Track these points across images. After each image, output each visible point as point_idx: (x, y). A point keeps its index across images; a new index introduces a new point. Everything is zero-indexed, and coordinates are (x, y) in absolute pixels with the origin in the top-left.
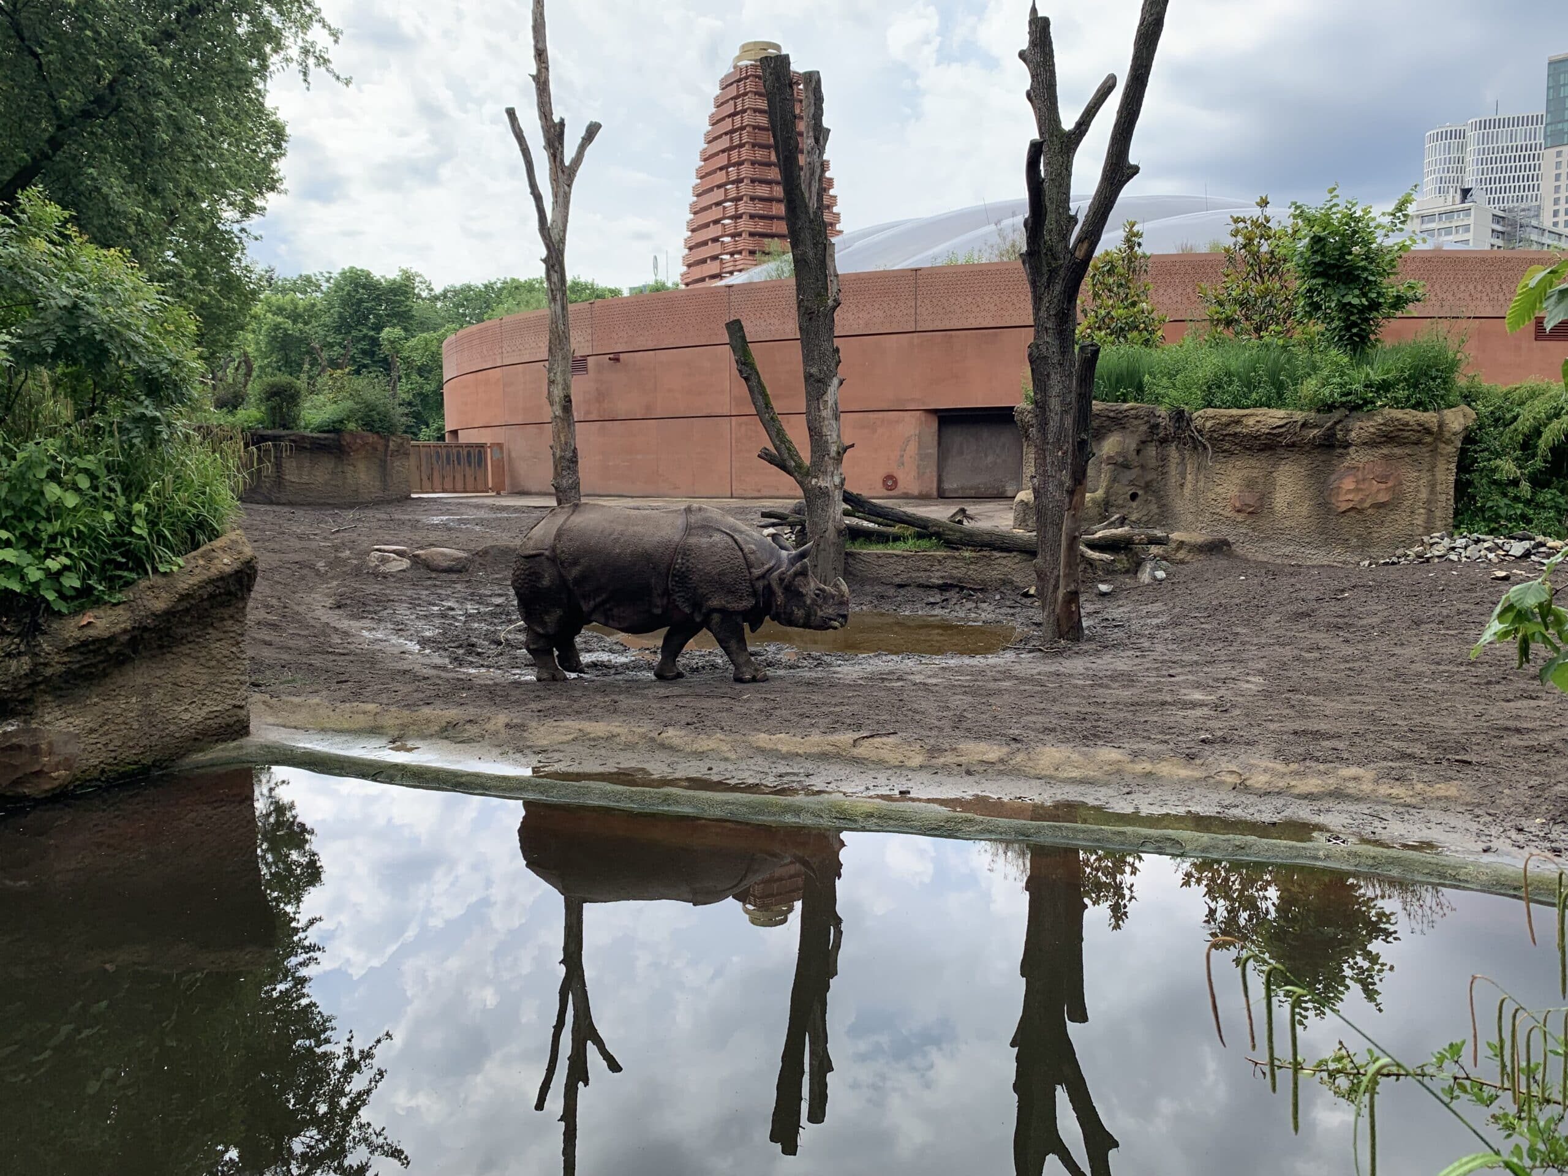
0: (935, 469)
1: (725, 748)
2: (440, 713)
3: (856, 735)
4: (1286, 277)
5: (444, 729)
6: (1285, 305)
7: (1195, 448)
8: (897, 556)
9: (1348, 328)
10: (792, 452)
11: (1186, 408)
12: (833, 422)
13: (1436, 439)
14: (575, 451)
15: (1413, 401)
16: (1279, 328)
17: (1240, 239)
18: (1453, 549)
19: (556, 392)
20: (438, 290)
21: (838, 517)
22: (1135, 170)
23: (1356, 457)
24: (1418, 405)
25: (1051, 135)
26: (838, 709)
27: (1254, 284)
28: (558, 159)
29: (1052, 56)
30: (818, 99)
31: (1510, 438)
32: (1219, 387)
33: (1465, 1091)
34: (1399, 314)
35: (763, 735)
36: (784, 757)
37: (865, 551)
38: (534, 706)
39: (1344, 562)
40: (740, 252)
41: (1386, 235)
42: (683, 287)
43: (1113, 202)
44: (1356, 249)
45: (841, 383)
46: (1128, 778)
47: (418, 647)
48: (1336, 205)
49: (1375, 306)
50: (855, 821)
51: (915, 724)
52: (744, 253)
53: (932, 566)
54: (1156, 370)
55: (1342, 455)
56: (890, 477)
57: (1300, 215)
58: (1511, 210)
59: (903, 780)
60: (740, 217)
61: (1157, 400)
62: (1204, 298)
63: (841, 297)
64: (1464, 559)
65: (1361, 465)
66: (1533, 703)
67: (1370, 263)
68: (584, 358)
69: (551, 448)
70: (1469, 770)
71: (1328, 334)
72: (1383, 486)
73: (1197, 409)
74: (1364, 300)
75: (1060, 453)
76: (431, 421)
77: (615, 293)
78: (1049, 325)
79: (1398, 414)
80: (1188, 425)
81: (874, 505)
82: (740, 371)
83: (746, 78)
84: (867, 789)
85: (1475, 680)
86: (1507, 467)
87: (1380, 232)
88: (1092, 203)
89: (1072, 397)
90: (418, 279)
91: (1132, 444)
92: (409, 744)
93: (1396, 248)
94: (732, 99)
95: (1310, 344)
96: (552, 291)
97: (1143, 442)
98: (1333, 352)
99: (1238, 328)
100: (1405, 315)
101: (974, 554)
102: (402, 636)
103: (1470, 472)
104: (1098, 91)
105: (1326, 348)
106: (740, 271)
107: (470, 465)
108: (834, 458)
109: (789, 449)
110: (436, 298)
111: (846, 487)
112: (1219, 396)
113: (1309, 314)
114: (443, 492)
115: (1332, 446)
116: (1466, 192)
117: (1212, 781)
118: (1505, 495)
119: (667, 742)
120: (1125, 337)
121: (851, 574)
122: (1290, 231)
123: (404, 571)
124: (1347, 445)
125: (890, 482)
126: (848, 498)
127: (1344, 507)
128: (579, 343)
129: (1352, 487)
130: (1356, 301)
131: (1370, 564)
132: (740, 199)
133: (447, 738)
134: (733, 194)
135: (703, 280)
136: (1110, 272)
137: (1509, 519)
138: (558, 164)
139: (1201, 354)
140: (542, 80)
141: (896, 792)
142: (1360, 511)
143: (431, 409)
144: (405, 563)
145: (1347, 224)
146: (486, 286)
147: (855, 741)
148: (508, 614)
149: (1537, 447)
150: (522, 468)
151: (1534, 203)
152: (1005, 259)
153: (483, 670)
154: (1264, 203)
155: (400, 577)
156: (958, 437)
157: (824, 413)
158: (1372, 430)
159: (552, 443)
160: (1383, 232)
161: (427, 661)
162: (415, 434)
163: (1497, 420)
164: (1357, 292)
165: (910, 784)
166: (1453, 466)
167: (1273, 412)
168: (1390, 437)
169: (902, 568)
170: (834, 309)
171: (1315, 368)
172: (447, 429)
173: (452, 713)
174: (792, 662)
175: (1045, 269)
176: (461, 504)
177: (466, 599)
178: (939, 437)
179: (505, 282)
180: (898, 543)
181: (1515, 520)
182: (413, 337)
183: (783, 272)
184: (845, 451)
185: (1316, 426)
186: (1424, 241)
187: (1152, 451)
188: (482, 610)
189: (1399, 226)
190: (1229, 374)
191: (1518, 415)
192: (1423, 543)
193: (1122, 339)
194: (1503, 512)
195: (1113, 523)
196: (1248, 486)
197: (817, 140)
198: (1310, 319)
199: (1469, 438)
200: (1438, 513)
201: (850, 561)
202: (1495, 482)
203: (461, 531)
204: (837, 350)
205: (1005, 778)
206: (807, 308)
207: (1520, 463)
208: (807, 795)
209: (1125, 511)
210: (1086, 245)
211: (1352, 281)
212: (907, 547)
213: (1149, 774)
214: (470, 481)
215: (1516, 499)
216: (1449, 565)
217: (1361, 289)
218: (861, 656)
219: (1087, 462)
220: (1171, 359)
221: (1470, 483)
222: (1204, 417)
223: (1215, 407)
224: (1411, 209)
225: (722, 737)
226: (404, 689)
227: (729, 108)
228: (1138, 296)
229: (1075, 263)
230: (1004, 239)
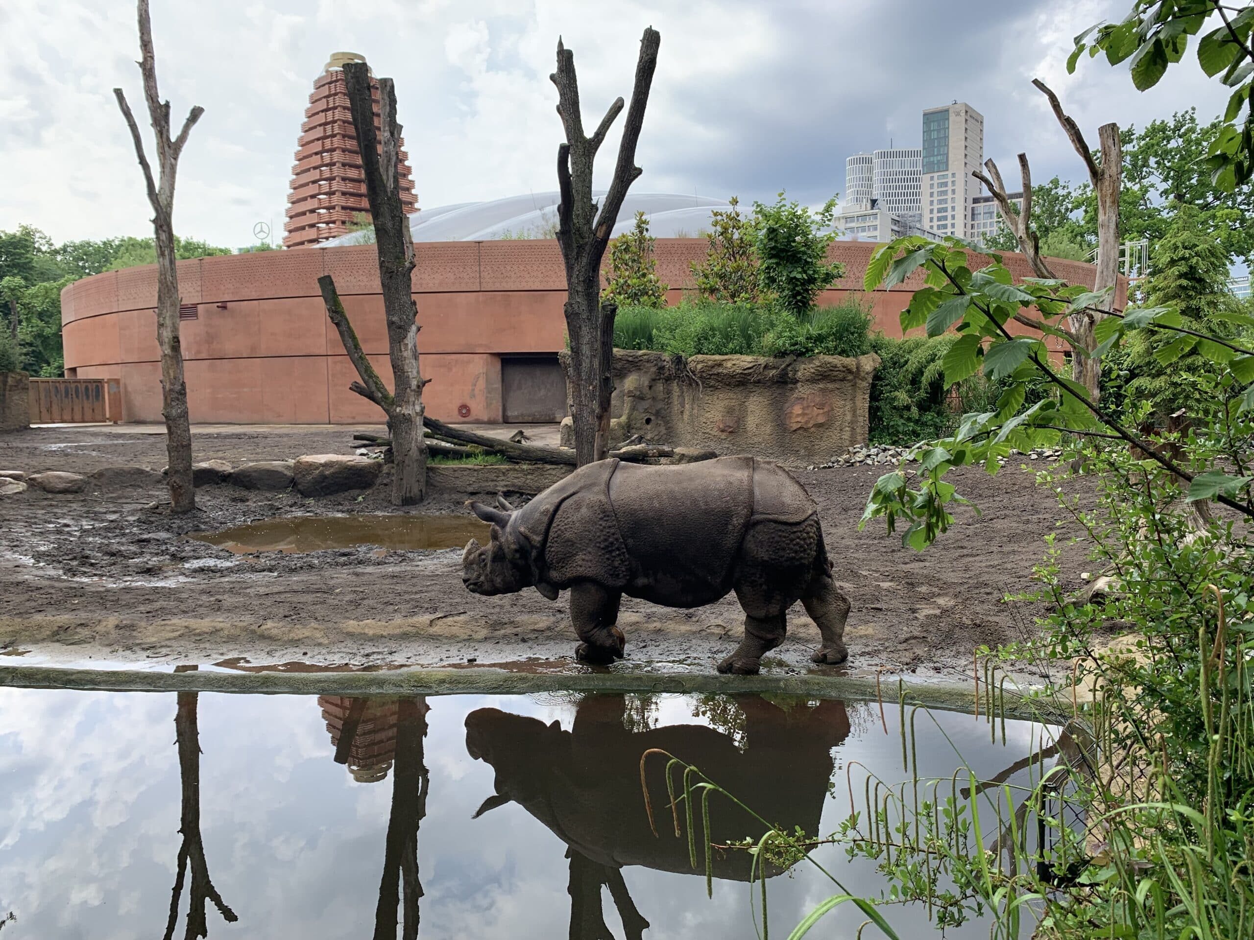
0: (500, 400)
1: (318, 635)
2: (52, 618)
3: (433, 617)
4: (752, 258)
5: (55, 634)
6: (751, 278)
7: (691, 385)
8: (470, 469)
9: (794, 296)
10: (380, 387)
11: (683, 354)
12: (413, 361)
13: (855, 377)
14: (183, 384)
15: (839, 350)
16: (747, 296)
17: (719, 229)
18: (869, 456)
19: (165, 334)
20: (58, 245)
21: (420, 438)
22: (639, 171)
23: (803, 390)
24: (843, 353)
25: (577, 141)
26: (418, 596)
27: (730, 263)
28: (164, 136)
29: (575, 81)
30: (393, 101)
31: (904, 376)
32: (706, 339)
33: (862, 850)
34: (828, 286)
35: (352, 622)
36: (371, 639)
37: (443, 466)
38: (142, 608)
39: (796, 467)
40: (334, 222)
41: (819, 229)
42: (285, 248)
43: (623, 195)
44: (798, 238)
45: (419, 329)
46: (644, 635)
47: (33, 561)
48: (784, 206)
49: (812, 280)
50: (430, 687)
51: (482, 604)
52: (337, 223)
53: (498, 477)
54: (661, 325)
55: (792, 389)
56: (464, 406)
57: (760, 212)
58: (903, 216)
59: (471, 651)
60: (334, 193)
61: (663, 347)
62: (694, 272)
63: (415, 260)
64: (876, 463)
65: (805, 396)
66: (922, 564)
67: (808, 249)
68: (195, 306)
69: (161, 382)
70: (880, 615)
71: (781, 300)
72: (821, 411)
73: (691, 355)
74: (804, 275)
75: (591, 388)
76: (51, 360)
77: (225, 252)
78: (580, 289)
79: (829, 359)
80: (685, 367)
81: (451, 429)
82: (332, 318)
83: (336, 81)
84: (441, 660)
85: (884, 550)
86: (902, 397)
87: (814, 227)
88: (608, 196)
89: (597, 345)
90: (38, 235)
91: (645, 381)
92: (21, 649)
93: (825, 238)
94: (325, 97)
95: (769, 308)
96: (161, 247)
97: (654, 380)
98: (784, 313)
99: (719, 295)
100: (833, 288)
101: (530, 467)
102: (17, 551)
103: (878, 401)
104: (611, 109)
105: (780, 310)
106: (334, 237)
107: (88, 398)
108: (414, 390)
109: (376, 383)
110: (57, 252)
111: (425, 414)
112: (706, 346)
113: (768, 286)
114: (62, 422)
115: (786, 383)
116: (874, 202)
117: (704, 633)
118: (902, 417)
119: (266, 633)
120: (638, 300)
121: (432, 485)
122: (753, 224)
123: (20, 493)
124: (795, 381)
125: (464, 410)
126: (427, 423)
127: (795, 426)
128: (188, 293)
129: (800, 412)
130: (799, 276)
131: (814, 468)
132: (333, 179)
133: (58, 641)
134: (327, 175)
135: (302, 243)
136: (627, 250)
137: (905, 433)
138: (164, 140)
139: (692, 314)
140: (148, 67)
141: (465, 661)
142: (806, 430)
143: (52, 349)
144: (21, 486)
145: (792, 219)
146: (105, 243)
147: (431, 621)
148: (122, 528)
149: (921, 382)
150: (138, 401)
151: (918, 212)
152: (548, 237)
153: (96, 579)
154: (735, 202)
155: (16, 499)
156: (517, 374)
157: (405, 354)
158: (812, 371)
159: (162, 378)
160: (817, 226)
161: (41, 573)
162: (36, 371)
163: (895, 363)
164: (800, 269)
165: (477, 653)
166: (867, 396)
167: (744, 357)
168: (824, 376)
169: (473, 479)
170: (411, 269)
171: (773, 325)
172: (66, 367)
173: (64, 618)
174: (380, 559)
175: (575, 245)
176: (79, 432)
177: (81, 516)
178: (503, 374)
179: (122, 240)
180: (470, 459)
181: (909, 435)
182: (34, 285)
183: (369, 238)
184: (424, 385)
185: (774, 368)
186: (844, 234)
187: (660, 387)
188: (97, 525)
189: (827, 222)
190: (712, 329)
191: (908, 360)
192: (849, 452)
193: (636, 302)
194: (901, 429)
195: (632, 441)
196: (728, 412)
197: (392, 134)
198: (768, 289)
199: (878, 376)
200: (858, 430)
201: (431, 474)
202: (895, 408)
203: (77, 456)
204: (414, 303)
205: (552, 643)
206: (387, 268)
207: (911, 395)
208: (389, 669)
209: (642, 432)
210: (604, 228)
211: (796, 262)
212: (477, 462)
213: (659, 631)
214: (88, 414)
215: (909, 419)
216: (866, 467)
217: (802, 268)
218: (439, 551)
219: (611, 394)
220: (672, 316)
221: (878, 409)
222: (696, 361)
223: (703, 354)
224: (836, 211)
225: (316, 626)
226: (16, 599)
227: (322, 105)
228: (647, 269)
229: (596, 241)
230: (547, 221)
